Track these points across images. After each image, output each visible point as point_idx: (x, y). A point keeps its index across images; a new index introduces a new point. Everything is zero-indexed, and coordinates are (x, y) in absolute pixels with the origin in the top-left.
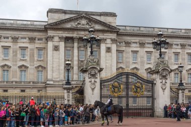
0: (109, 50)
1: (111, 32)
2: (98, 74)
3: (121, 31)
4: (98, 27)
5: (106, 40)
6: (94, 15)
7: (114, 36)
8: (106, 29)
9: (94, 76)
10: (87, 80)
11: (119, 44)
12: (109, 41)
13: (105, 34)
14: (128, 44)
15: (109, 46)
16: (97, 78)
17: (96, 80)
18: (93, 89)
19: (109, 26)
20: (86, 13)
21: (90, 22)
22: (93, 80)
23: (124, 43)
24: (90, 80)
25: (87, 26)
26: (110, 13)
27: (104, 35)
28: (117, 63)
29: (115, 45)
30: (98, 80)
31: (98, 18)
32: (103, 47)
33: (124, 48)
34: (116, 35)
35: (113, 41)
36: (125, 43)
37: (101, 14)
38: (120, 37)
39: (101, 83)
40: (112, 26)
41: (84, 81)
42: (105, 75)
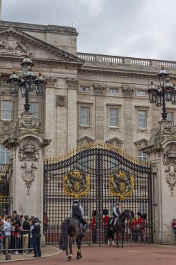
0: (61, 101)
1: (67, 66)
2: (40, 152)
3: (85, 64)
4: (39, 55)
5: (55, 80)
6: (32, 30)
7: (72, 74)
8: (57, 59)
9: (30, 155)
10: (18, 164)
11: (81, 90)
12: (61, 83)
13: (54, 70)
14: (100, 90)
15: (62, 93)
16: (36, 160)
17: (36, 164)
18: (29, 184)
19: (63, 54)
20: (17, 26)
21: (25, 44)
22: (29, 164)
23: (92, 89)
24: (22, 163)
25: (19, 53)
26: (64, 27)
27: (51, 72)
28: (79, 128)
29: (75, 92)
30: (40, 165)
31: (40, 36)
32: (50, 95)
33: (93, 98)
34: (76, 72)
35: (71, 83)
36: (95, 88)
37: (46, 30)
38: (85, 77)
39: (45, 171)
40: (69, 54)
41: (11, 165)
42: (53, 153)
